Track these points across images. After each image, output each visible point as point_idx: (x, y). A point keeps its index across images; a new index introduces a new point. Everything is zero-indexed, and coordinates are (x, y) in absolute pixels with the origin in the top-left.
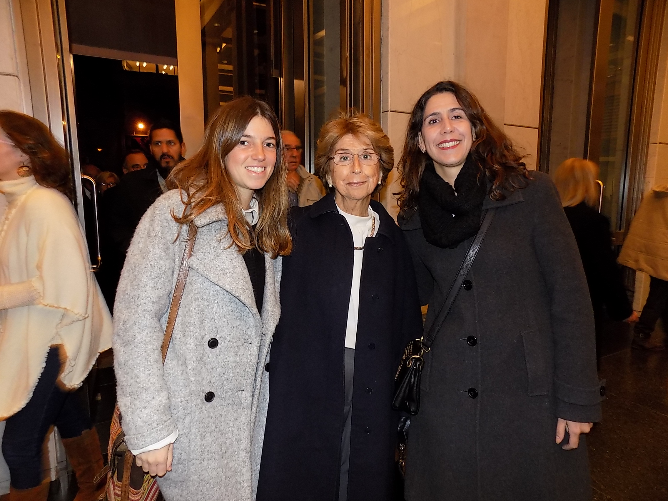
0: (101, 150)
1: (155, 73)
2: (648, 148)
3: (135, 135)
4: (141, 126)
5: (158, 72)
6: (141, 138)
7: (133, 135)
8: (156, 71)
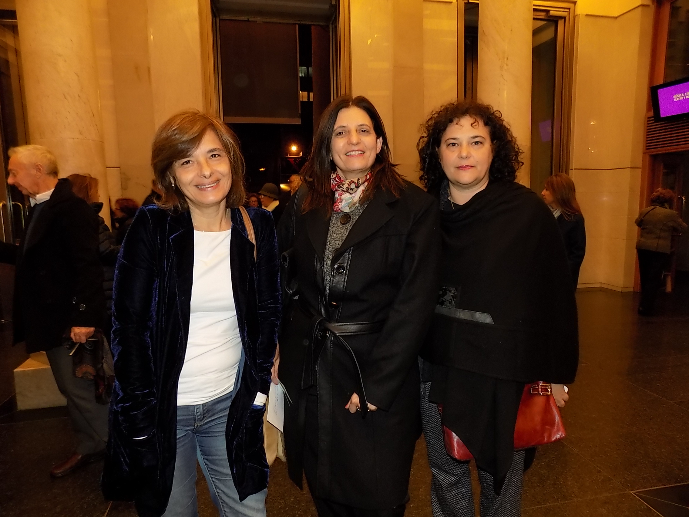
0: (264, 169)
1: (307, 101)
2: (569, 171)
3: (289, 156)
4: (294, 148)
5: (310, 100)
6: (293, 159)
7: (287, 157)
8: (308, 100)
